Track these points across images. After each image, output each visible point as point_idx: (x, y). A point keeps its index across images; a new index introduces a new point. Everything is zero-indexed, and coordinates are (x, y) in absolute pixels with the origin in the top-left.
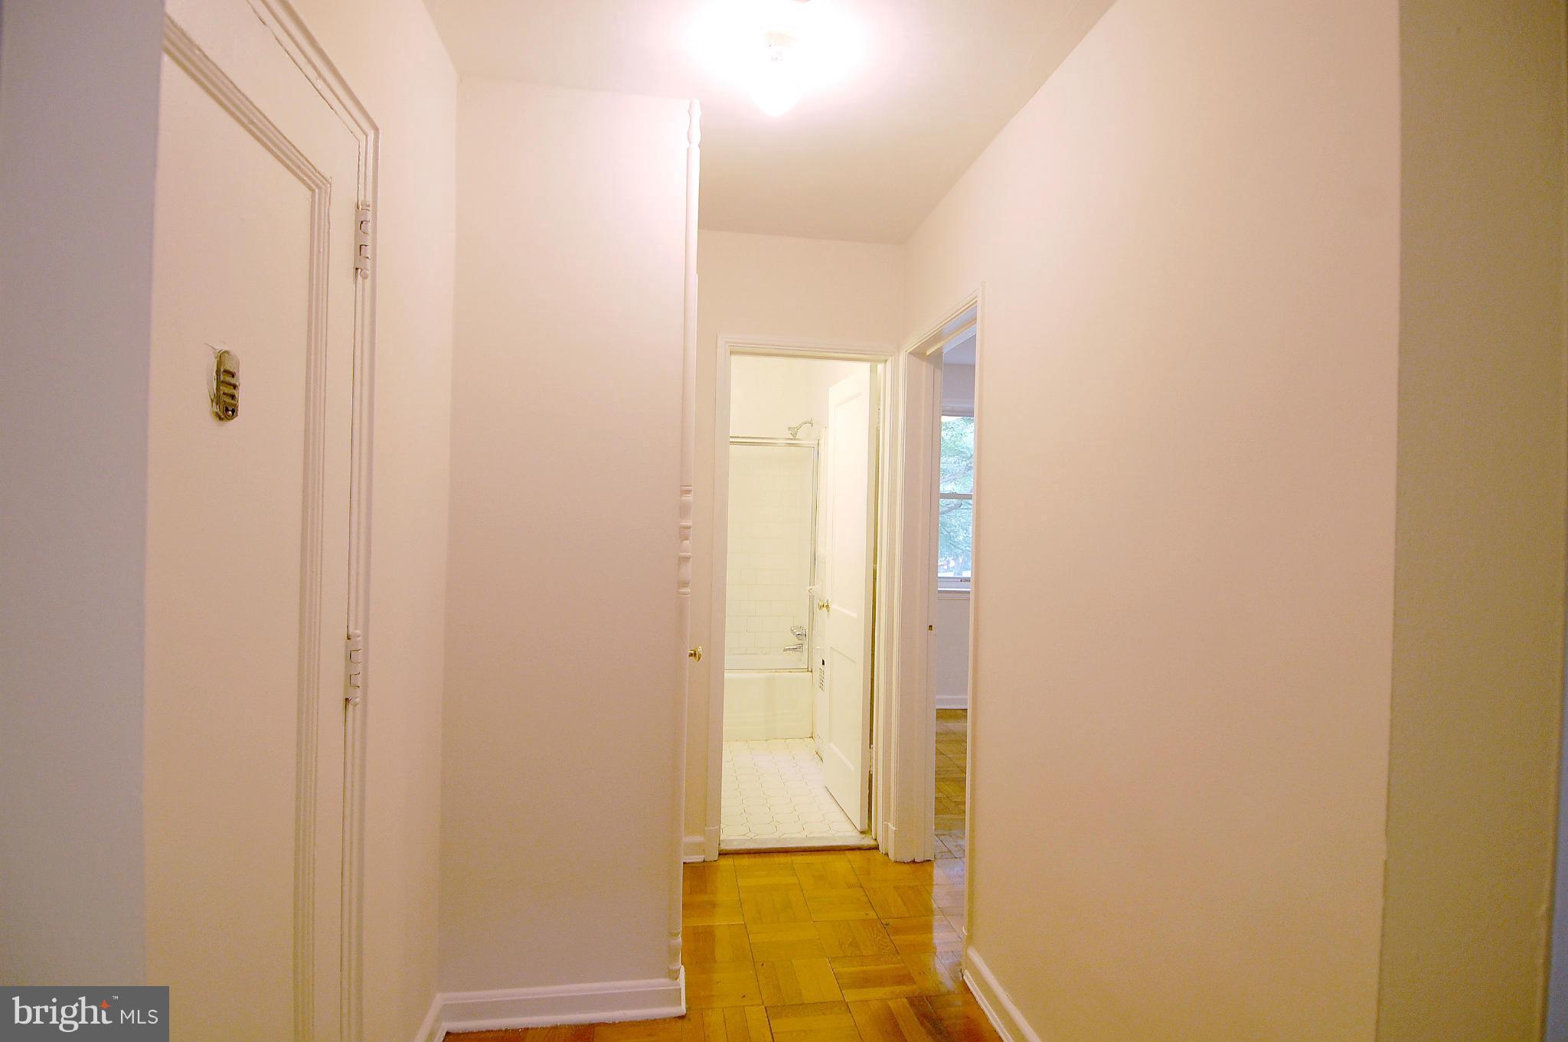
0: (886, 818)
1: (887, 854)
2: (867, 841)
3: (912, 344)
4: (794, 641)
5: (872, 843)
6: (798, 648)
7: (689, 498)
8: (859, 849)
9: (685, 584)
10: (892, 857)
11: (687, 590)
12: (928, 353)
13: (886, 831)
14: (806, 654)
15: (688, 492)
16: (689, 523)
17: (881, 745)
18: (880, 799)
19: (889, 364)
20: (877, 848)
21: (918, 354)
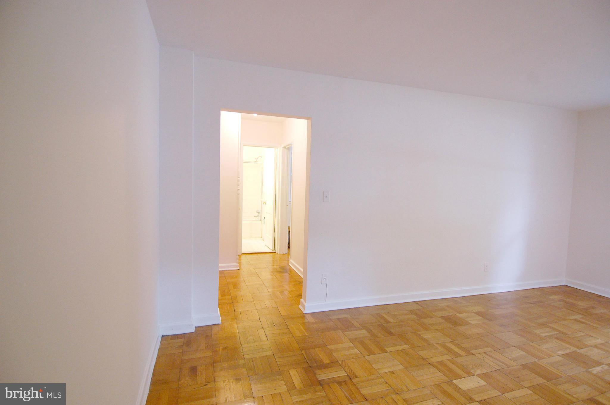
0: (278, 246)
1: (278, 253)
2: (273, 251)
3: (283, 146)
4: (257, 214)
5: (275, 251)
6: (258, 216)
7: (239, 179)
8: (272, 253)
9: (239, 194)
10: (279, 253)
11: (239, 195)
12: (287, 147)
13: (277, 250)
14: (260, 218)
15: (239, 177)
16: (239, 183)
17: (277, 231)
18: (276, 243)
19: (278, 149)
20: (276, 252)
21: (284, 147)
